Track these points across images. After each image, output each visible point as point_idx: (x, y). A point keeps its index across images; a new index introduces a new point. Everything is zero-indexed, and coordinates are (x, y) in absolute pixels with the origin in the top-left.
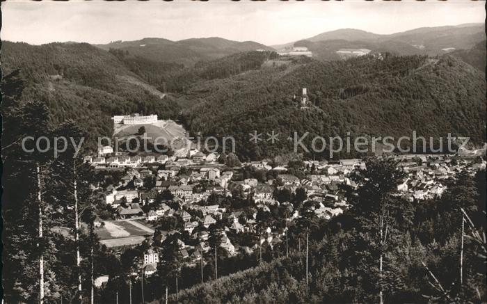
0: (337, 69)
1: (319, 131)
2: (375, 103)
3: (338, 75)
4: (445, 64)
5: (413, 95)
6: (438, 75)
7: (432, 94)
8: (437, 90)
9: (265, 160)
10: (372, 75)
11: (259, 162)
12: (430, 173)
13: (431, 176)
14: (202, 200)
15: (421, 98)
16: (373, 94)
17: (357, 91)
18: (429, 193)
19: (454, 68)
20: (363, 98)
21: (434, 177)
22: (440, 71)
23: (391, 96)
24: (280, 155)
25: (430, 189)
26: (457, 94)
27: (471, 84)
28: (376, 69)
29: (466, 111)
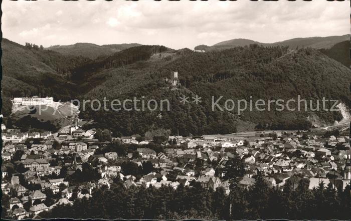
0: (212, 58)
1: (187, 110)
2: (240, 85)
3: (212, 64)
4: (303, 53)
5: (274, 79)
6: (296, 62)
7: (291, 78)
8: (295, 75)
9: (134, 135)
10: (240, 63)
11: (130, 137)
12: (280, 147)
13: (281, 149)
14: (53, 173)
15: (281, 82)
16: (238, 78)
17: (225, 75)
18: (274, 166)
19: (311, 57)
20: (230, 81)
21: (283, 150)
22: (299, 58)
23: (254, 80)
24: (150, 131)
25: (275, 162)
26: (313, 79)
27: (325, 70)
28: (244, 58)
29: (320, 93)
